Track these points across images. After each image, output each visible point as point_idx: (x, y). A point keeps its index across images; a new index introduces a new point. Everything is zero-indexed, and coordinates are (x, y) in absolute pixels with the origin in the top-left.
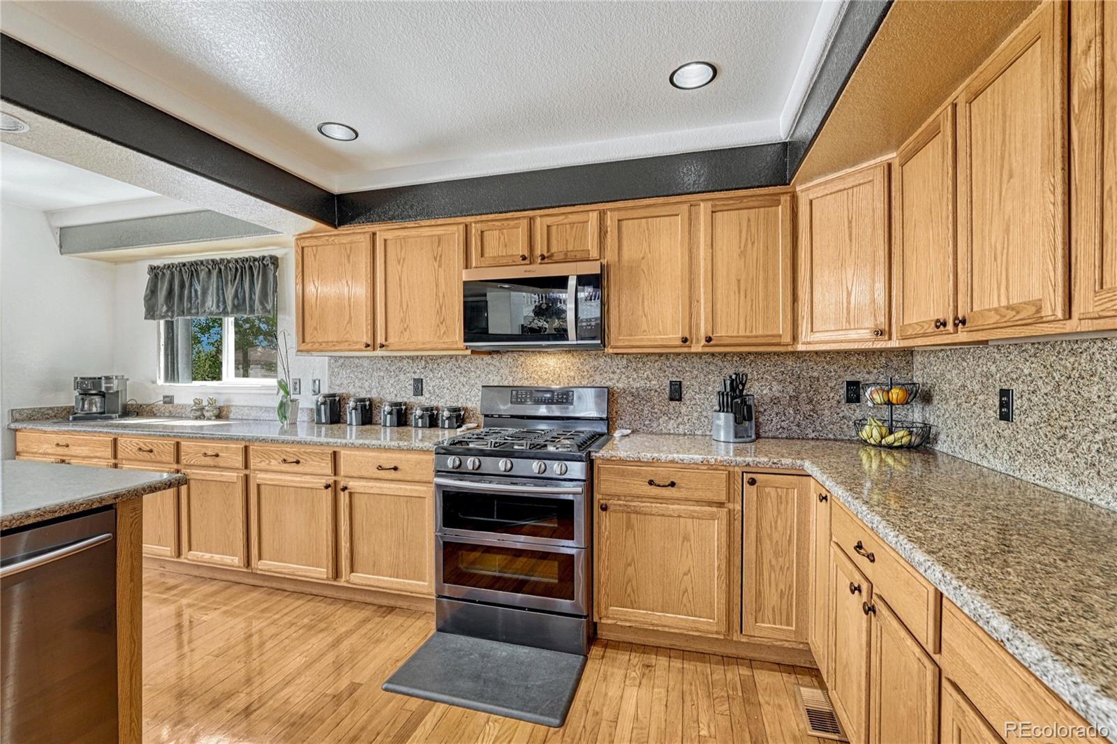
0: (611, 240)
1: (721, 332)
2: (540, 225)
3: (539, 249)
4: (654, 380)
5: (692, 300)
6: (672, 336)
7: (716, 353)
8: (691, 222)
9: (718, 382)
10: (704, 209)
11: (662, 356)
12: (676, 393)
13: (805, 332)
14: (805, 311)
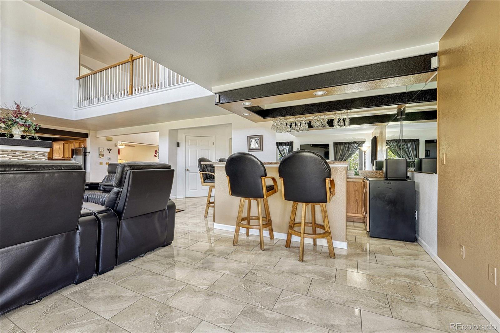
13: (54, 157)
14: (54, 155)
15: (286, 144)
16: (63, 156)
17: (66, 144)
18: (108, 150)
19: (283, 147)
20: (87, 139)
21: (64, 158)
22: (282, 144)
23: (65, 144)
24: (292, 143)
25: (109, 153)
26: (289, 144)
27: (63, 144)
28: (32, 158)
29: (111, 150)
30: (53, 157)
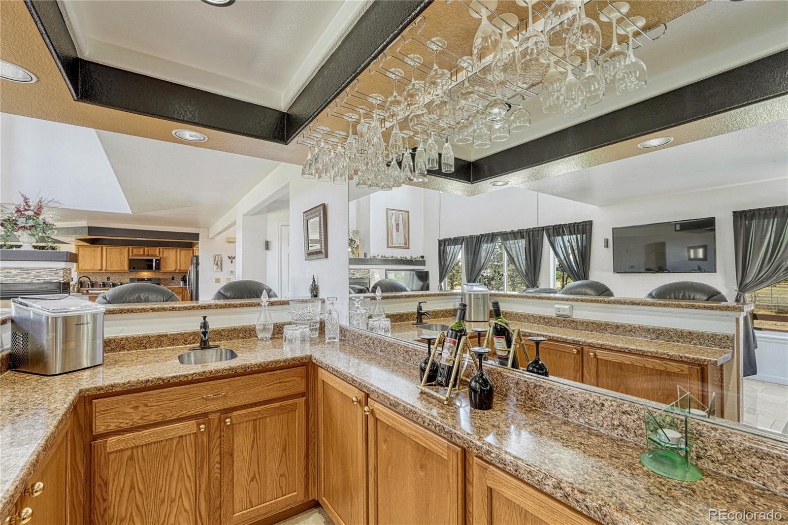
0: (161, 253)
1: (182, 269)
2: (146, 249)
3: (146, 253)
4: (169, 277)
5: (176, 264)
6: (173, 269)
7: (180, 272)
8: (176, 252)
9: (181, 277)
10: (178, 250)
11: (170, 272)
12: (173, 278)
15: (572, 230)
18: (229, 258)
19: (564, 237)
22: (561, 230)
24: (588, 227)
25: (232, 262)
26: (580, 227)
29: (234, 258)
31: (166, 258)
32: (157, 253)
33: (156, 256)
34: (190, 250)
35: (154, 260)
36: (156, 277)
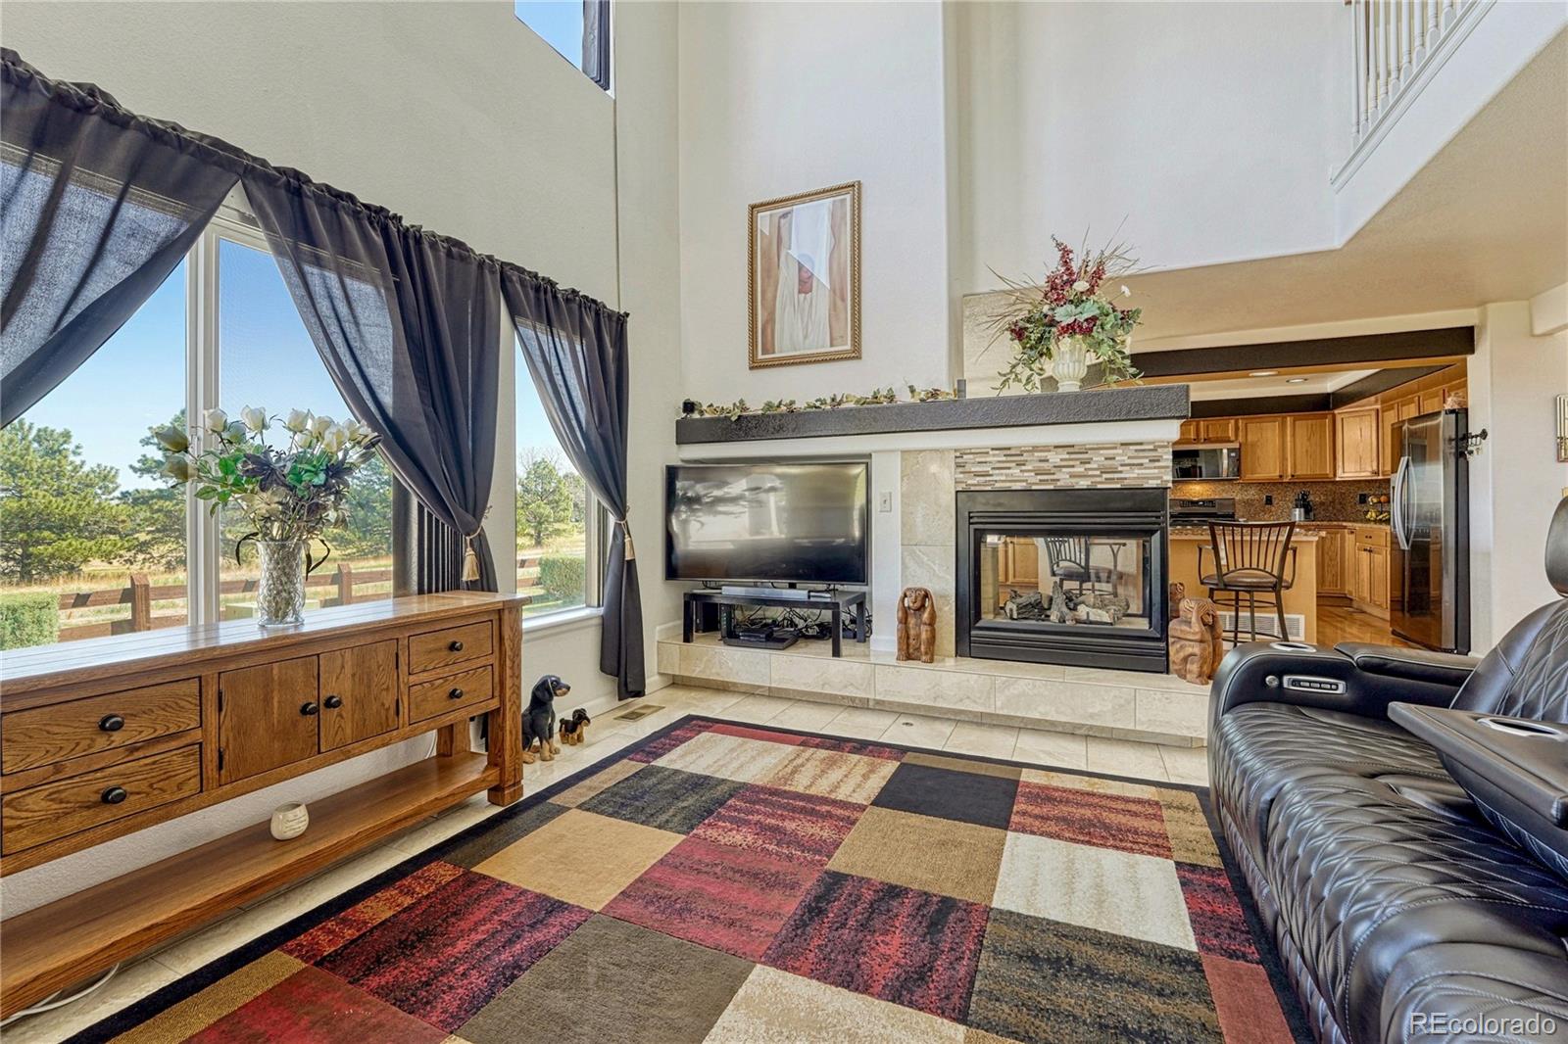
0: (1242, 433)
1: (1298, 472)
2: (1203, 424)
3: (1202, 436)
4: (1259, 496)
5: (1284, 459)
6: (1274, 475)
7: (1295, 482)
8: (1283, 425)
9: (1296, 495)
10: (1291, 420)
11: (1261, 484)
12: (1269, 501)
13: (1339, 472)
14: (1339, 463)
16: (1375, 468)
17: (1386, 414)
20: (1470, 358)
21: (1380, 477)
23: (1383, 412)
27: (1374, 413)
28: (1105, 476)
30: (1335, 475)
31: (1253, 445)
32: (1231, 434)
33: (1229, 441)
34: (1325, 417)
35: (1225, 451)
36: (1225, 496)
